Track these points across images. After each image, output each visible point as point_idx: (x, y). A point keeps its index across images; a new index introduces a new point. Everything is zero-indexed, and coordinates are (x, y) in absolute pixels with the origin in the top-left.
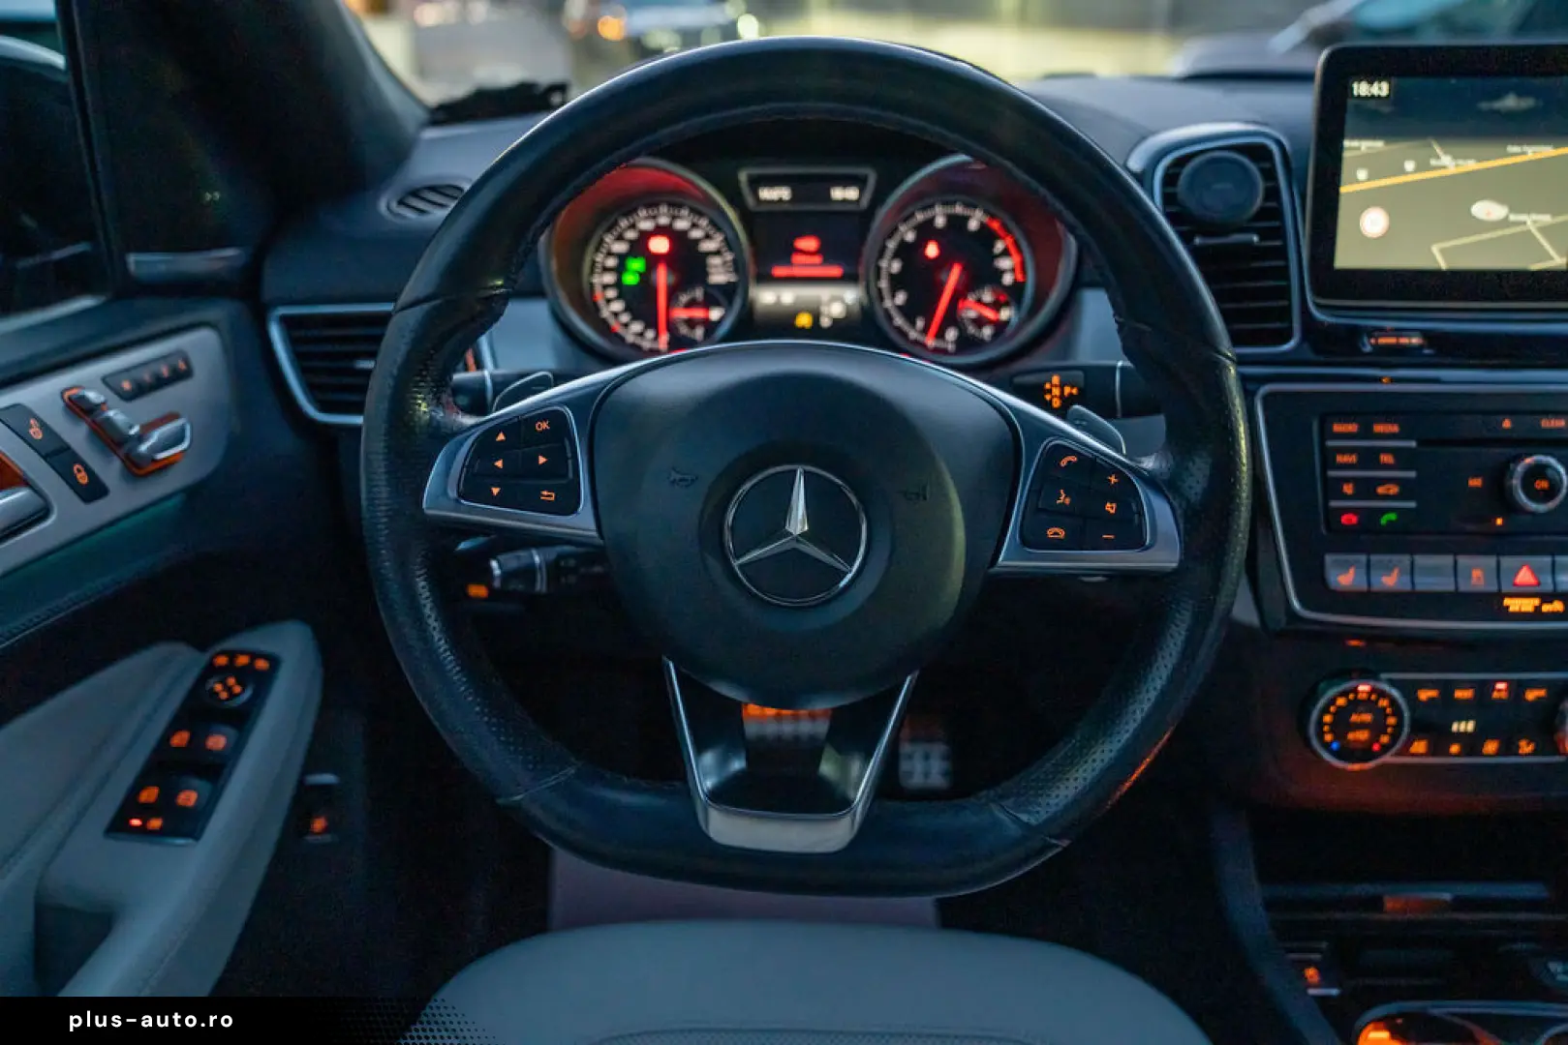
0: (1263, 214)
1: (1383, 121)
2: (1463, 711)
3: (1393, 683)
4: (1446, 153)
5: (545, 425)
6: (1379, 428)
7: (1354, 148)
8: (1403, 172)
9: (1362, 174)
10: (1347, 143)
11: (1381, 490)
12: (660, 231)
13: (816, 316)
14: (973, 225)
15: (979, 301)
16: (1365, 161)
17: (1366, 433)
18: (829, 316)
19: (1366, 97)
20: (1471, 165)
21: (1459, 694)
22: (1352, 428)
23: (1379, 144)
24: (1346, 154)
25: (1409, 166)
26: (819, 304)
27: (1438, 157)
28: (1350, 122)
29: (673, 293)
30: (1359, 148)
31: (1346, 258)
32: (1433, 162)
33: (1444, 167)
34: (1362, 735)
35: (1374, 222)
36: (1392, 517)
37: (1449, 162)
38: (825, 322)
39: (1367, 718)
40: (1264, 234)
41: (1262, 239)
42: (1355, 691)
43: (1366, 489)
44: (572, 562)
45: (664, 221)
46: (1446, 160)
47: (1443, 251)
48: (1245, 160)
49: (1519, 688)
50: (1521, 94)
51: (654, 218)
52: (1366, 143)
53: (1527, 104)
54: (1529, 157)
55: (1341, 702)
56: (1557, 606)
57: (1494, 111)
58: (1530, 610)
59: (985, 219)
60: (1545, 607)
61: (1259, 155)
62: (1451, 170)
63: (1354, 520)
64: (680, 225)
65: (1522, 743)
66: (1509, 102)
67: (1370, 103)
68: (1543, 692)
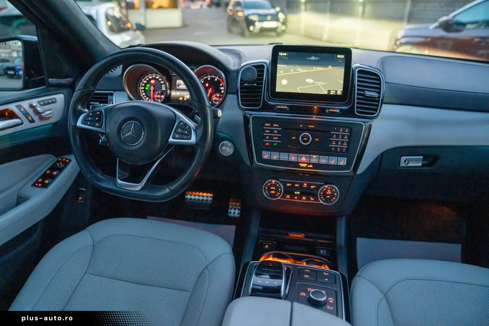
0: (257, 80)
1: (286, 61)
2: (297, 189)
3: (281, 182)
4: (300, 68)
5: (99, 113)
6: (274, 125)
7: (280, 67)
8: (291, 72)
9: (282, 72)
10: (278, 65)
11: (274, 138)
12: (153, 79)
13: (183, 98)
14: (216, 80)
15: (216, 96)
16: (282, 69)
17: (272, 126)
18: (186, 98)
19: (282, 56)
20: (305, 71)
21: (296, 185)
22: (269, 125)
23: (285, 66)
24: (278, 68)
25: (292, 70)
26: (184, 95)
27: (298, 69)
28: (279, 61)
29: (154, 91)
30: (281, 66)
31: (278, 90)
32: (297, 70)
33: (299, 71)
34: (274, 192)
35: (284, 82)
36: (276, 144)
38: (185, 99)
39: (274, 188)
41: (257, 84)
42: (271, 182)
43: (271, 138)
45: (154, 77)
46: (300, 70)
47: (299, 89)
48: (254, 68)
49: (309, 185)
50: (315, 57)
51: (152, 76)
52: (282, 65)
53: (317, 58)
54: (318, 70)
55: (269, 184)
56: (311, 166)
57: (310, 60)
58: (305, 166)
59: (218, 78)
60: (308, 166)
61: (260, 67)
62: (301, 72)
63: (268, 144)
64: (157, 78)
65: (311, 198)
66: (313, 58)
67: (283, 57)
68: (315, 187)
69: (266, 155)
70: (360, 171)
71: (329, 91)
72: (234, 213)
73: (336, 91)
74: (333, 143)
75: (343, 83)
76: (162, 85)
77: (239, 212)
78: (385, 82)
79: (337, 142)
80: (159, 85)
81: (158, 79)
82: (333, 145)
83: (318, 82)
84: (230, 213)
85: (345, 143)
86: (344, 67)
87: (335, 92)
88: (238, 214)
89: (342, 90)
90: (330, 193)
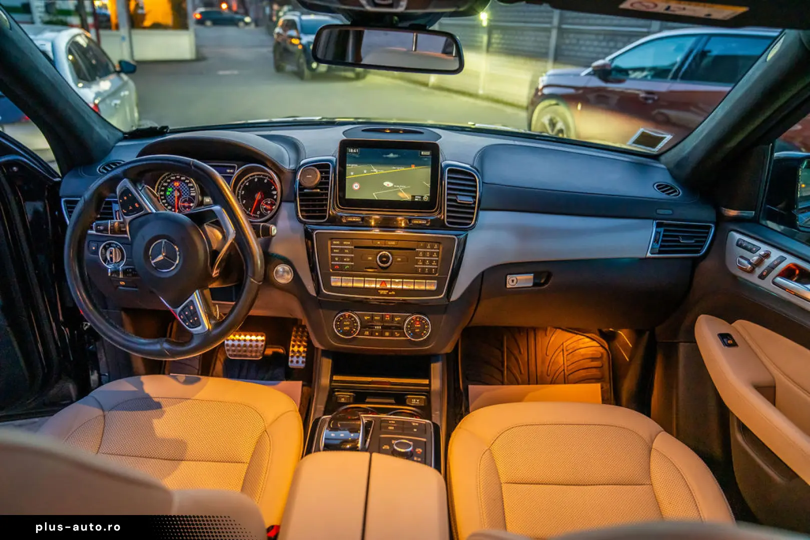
0: (321, 183)
1: (358, 160)
2: (378, 323)
3: (358, 315)
4: (375, 168)
6: (345, 243)
8: (363, 173)
9: (352, 173)
10: (347, 165)
11: (345, 260)
12: (177, 180)
14: (266, 181)
15: (267, 204)
16: (352, 170)
17: (341, 244)
20: (382, 172)
21: (376, 318)
22: (338, 242)
23: (356, 165)
24: (347, 168)
25: (365, 172)
28: (348, 160)
29: (179, 197)
30: (350, 166)
31: (347, 197)
32: (372, 171)
33: (375, 172)
34: (347, 328)
35: (356, 186)
36: (348, 267)
37: (376, 170)
39: (348, 323)
40: (321, 189)
42: (345, 315)
43: (341, 259)
44: (130, 270)
45: (178, 177)
46: (375, 170)
47: (376, 195)
48: (314, 168)
49: (393, 318)
50: (394, 154)
51: (176, 176)
52: (352, 165)
53: (396, 156)
54: (398, 170)
55: (341, 318)
56: (393, 293)
57: (387, 158)
58: (386, 293)
59: (269, 179)
60: (390, 293)
61: (323, 167)
62: (377, 173)
63: (338, 267)
64: (182, 178)
65: (396, 333)
66: (391, 155)
67: (353, 154)
68: (400, 319)
69: (336, 282)
70: (455, 297)
71: (413, 197)
72: (297, 362)
73: (422, 197)
74: (419, 263)
75: (430, 186)
76: (190, 189)
77: (304, 360)
78: (483, 183)
79: (424, 262)
80: (186, 189)
81: (184, 181)
82: (420, 266)
83: (399, 185)
84: (292, 361)
85: (434, 262)
86: (430, 166)
87: (420, 197)
88: (303, 362)
89: (429, 195)
90: (419, 326)
